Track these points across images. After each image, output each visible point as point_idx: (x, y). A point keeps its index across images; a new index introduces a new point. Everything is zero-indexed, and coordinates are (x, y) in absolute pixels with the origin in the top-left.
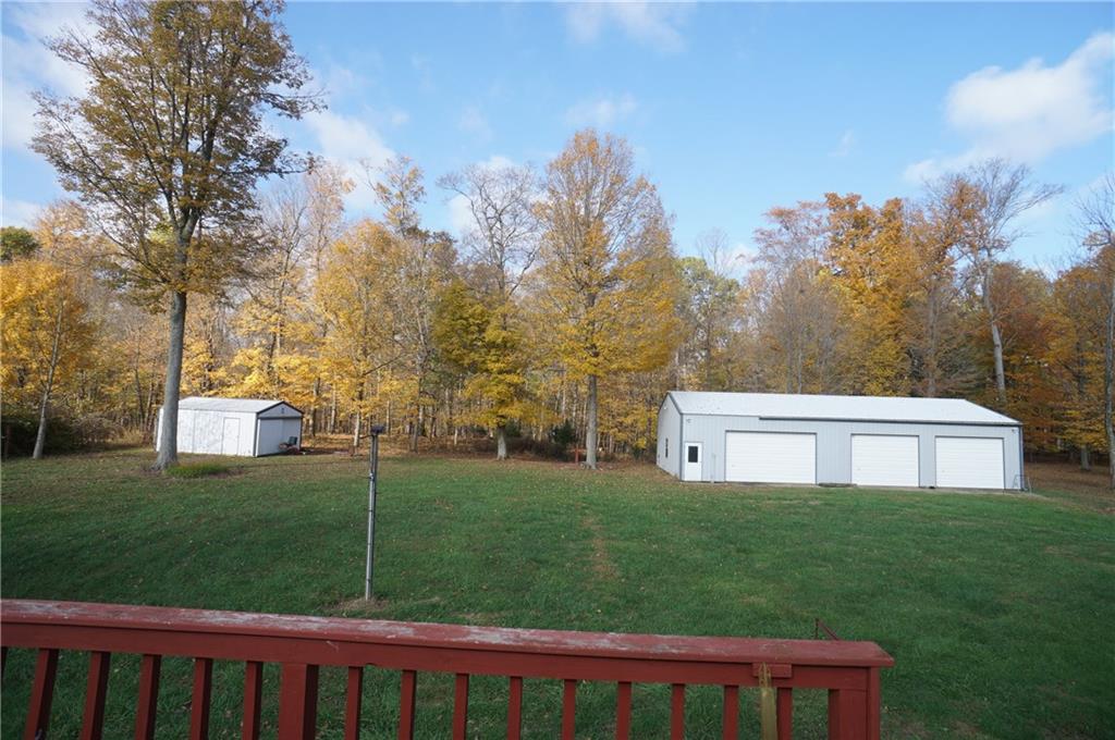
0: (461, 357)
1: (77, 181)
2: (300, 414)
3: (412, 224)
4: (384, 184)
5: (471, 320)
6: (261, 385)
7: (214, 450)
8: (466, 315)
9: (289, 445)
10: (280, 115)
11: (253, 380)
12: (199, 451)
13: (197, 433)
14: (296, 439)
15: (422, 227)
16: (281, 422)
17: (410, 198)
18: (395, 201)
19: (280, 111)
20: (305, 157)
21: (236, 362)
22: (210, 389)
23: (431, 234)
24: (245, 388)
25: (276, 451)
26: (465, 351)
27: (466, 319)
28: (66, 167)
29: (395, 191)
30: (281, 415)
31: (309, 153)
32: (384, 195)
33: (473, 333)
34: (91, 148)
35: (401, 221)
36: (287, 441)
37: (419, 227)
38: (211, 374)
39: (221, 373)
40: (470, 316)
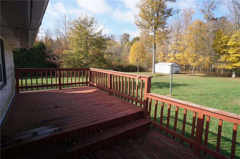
0: (220, 50)
1: (140, 27)
2: (180, 66)
3: (212, 17)
4: (203, 9)
5: (223, 40)
6: (173, 60)
7: (163, 72)
8: (221, 39)
9: (177, 72)
10: (171, 3)
11: (171, 59)
12: (161, 72)
13: (160, 69)
14: (178, 71)
15: (215, 17)
16: (175, 67)
17: (211, 10)
18: (207, 12)
19: (171, 2)
20: (176, 10)
21: (168, 56)
22: (164, 61)
23: (218, 18)
24: (170, 61)
25: (174, 73)
26: (222, 49)
27: (222, 40)
28: (138, 25)
29: (206, 10)
30: (175, 66)
31: (177, 9)
32: (203, 12)
33: (224, 44)
34: (141, 21)
35: (208, 17)
36: (176, 71)
37: (214, 18)
38: (164, 58)
39: (166, 58)
40: (223, 39)
